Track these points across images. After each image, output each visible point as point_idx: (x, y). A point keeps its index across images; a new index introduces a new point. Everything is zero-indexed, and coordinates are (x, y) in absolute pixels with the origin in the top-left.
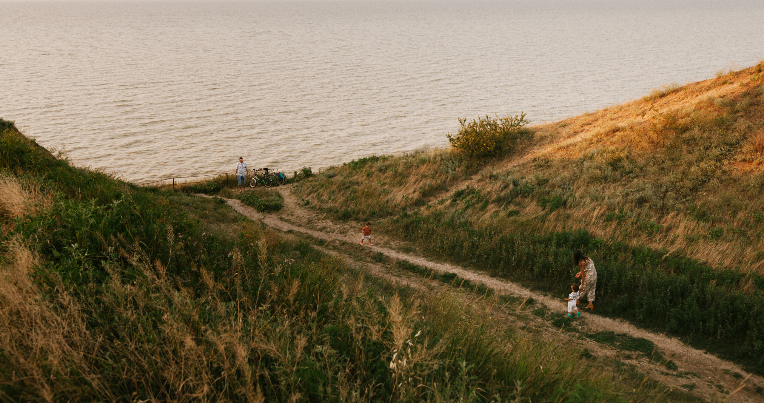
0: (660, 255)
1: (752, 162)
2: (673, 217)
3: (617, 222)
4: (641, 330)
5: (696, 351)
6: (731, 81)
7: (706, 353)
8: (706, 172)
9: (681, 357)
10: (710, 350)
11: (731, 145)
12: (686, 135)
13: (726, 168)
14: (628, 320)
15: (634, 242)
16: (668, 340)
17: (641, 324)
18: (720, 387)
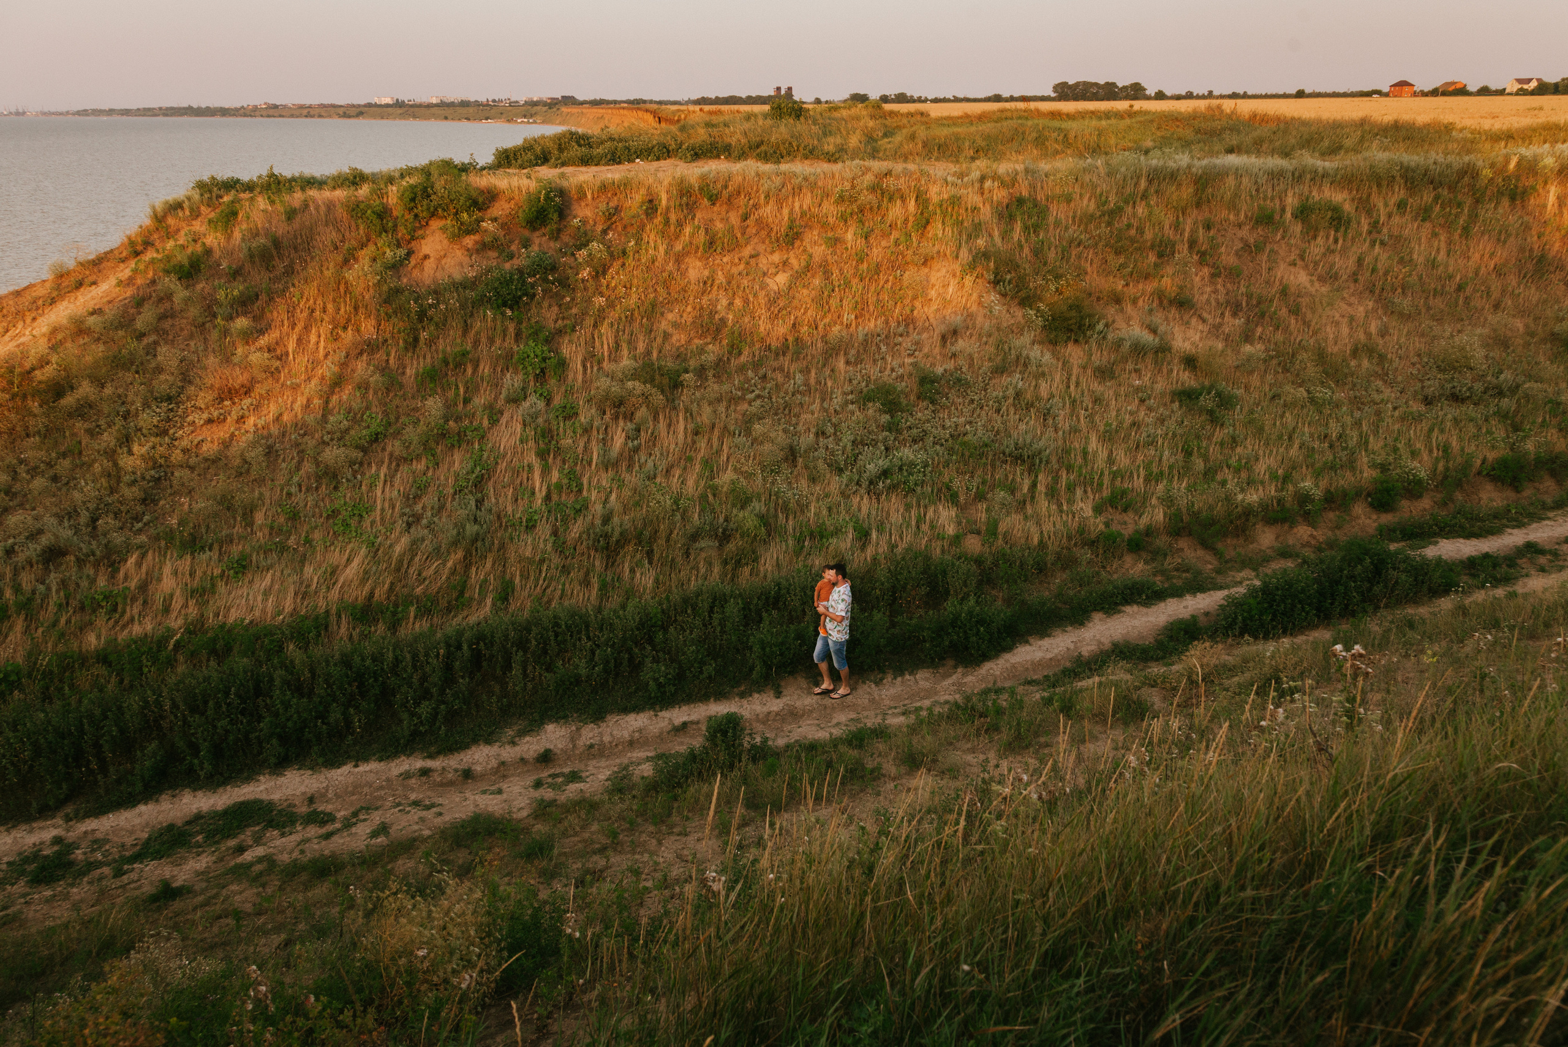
0: (162, 642)
1: (225, 420)
2: (139, 564)
3: (22, 617)
4: (221, 790)
5: (339, 771)
6: (93, 278)
7: (356, 766)
8: (153, 459)
9: (323, 795)
10: (360, 758)
11: (169, 399)
12: (69, 400)
13: (185, 443)
14: (187, 786)
15: (92, 641)
16: (281, 780)
17: (215, 781)
18: (416, 803)
